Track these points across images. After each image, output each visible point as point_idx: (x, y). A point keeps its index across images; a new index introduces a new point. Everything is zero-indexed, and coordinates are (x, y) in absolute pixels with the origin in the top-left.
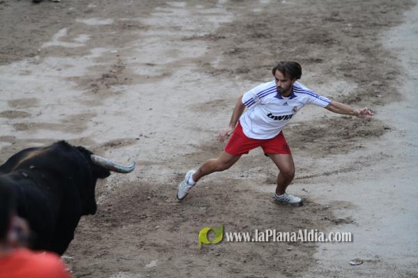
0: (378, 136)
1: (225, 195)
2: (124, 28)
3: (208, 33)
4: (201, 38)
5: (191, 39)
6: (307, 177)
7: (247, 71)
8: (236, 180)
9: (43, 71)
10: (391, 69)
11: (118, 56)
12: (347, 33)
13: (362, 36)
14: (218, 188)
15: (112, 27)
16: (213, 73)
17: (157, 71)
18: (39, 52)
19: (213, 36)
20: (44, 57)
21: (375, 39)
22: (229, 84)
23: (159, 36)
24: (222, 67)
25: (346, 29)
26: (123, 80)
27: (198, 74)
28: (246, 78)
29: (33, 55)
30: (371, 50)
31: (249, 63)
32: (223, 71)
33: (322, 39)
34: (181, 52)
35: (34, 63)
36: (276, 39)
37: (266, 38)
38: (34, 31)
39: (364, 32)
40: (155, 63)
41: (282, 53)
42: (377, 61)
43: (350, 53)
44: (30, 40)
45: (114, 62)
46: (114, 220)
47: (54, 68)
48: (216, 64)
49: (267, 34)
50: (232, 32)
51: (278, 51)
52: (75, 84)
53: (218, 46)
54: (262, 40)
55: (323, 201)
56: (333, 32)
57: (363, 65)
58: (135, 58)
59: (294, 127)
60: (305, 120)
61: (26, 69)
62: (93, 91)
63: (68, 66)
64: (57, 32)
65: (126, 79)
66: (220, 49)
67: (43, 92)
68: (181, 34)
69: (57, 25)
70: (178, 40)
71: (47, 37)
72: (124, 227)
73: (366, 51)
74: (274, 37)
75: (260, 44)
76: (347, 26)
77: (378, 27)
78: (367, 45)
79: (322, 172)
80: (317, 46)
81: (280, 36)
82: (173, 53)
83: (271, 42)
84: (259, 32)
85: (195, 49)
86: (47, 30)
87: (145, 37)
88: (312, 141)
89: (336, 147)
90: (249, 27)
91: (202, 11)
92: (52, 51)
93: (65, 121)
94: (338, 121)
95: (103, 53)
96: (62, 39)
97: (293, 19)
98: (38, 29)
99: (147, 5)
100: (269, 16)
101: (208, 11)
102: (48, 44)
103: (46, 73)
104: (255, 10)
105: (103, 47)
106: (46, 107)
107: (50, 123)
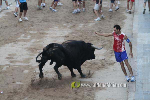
0: (112, 65)
2: (41, 34)
3: (64, 35)
4: (62, 37)
11: (39, 42)
19: (66, 36)
20: (18, 42)
29: (15, 41)
30: (110, 40)
35: (15, 44)
38: (15, 35)
43: (105, 41)
44: (14, 37)
46: (38, 88)
47: (21, 45)
52: (27, 50)
57: (108, 45)
58: (44, 43)
59: (89, 62)
61: (13, 45)
62: (32, 52)
63: (25, 45)
64: (22, 35)
67: (18, 52)
69: (22, 33)
71: (19, 36)
72: (41, 90)
81: (85, 36)
86: (19, 34)
87: (46, 37)
89: (101, 68)
91: (63, 29)
92: (20, 40)
93: (24, 60)
94: (101, 61)
95: (35, 41)
96: (23, 37)
97: (89, 32)
98: (17, 34)
99: (47, 27)
100: (81, 31)
101: (64, 29)
102: (20, 38)
103: (19, 47)
104: (78, 29)
105: (35, 39)
106: (19, 56)
107: (20, 60)
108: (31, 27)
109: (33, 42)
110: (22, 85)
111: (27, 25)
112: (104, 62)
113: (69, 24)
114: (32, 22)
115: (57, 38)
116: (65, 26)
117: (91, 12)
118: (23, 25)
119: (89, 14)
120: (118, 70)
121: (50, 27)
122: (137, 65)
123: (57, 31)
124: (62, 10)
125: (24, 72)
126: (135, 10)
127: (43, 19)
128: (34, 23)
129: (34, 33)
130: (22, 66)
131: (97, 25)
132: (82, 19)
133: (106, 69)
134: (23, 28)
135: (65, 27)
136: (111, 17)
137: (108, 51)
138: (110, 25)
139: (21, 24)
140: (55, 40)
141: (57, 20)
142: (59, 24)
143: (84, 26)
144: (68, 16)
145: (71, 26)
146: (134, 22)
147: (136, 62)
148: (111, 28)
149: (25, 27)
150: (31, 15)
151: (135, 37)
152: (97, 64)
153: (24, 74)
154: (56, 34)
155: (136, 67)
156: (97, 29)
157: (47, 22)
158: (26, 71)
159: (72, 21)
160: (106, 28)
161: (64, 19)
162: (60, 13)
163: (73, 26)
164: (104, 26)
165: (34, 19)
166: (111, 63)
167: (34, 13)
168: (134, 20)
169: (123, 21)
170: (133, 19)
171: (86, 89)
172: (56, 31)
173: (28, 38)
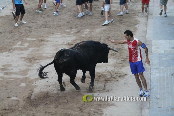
0: (123, 77)
2: (40, 41)
3: (67, 43)
4: (65, 44)
6: (100, 90)
11: (38, 50)
19: (69, 44)
20: (14, 51)
23: (51, 44)
29: (10, 50)
35: (10, 53)
38: (11, 42)
40: (50, 53)
44: (9, 45)
47: (17, 54)
52: (24, 60)
58: (43, 51)
61: (7, 54)
62: (30, 62)
63: (21, 54)
64: (18, 43)
67: (13, 62)
69: (18, 40)
71: (14, 44)
72: (40, 107)
86: (15, 42)
87: (47, 44)
89: (109, 81)
91: (65, 36)
92: (16, 49)
93: (21, 72)
94: (110, 72)
95: (33, 49)
96: (20, 45)
99: (47, 34)
100: (87, 37)
101: (67, 36)
102: (15, 46)
103: (14, 56)
104: (83, 36)
105: (33, 47)
106: (15, 67)
107: (16, 72)
108: (29, 34)
109: (31, 50)
110: (18, 101)
111: (24, 31)
112: (113, 73)
113: (73, 29)
114: (29, 27)
115: (59, 46)
116: (68, 32)
117: (98, 15)
118: (19, 31)
119: (96, 18)
120: (130, 83)
121: (51, 34)
122: (151, 77)
123: (59, 38)
124: (65, 14)
125: (20, 85)
126: (149, 14)
127: (42, 24)
128: (32, 29)
129: (32, 40)
130: (19, 78)
131: (105, 31)
132: (88, 23)
133: (115, 82)
134: (19, 34)
135: (68, 34)
136: (121, 22)
137: (118, 61)
138: (120, 31)
139: (17, 30)
140: (57, 48)
141: (59, 25)
142: (61, 30)
143: (91, 32)
144: (72, 21)
145: (75, 32)
146: (148, 27)
147: (150, 73)
148: (121, 34)
149: (22, 33)
150: (28, 19)
151: (149, 45)
152: (105, 76)
153: (21, 88)
154: (57, 41)
155: (150, 80)
156: (105, 36)
157: (47, 27)
158: (23, 85)
159: (77, 26)
160: (116, 34)
161: (67, 24)
162: (62, 17)
163: (77, 32)
164: (114, 32)
165: (32, 24)
166: (121, 75)
167: (32, 17)
168: (148, 26)
169: (135, 26)
170: (146, 24)
171: (93, 105)
172: (57, 37)
173: (25, 46)
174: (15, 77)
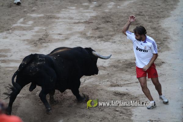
0: (159, 66)
1: (92, 92)
2: (48, 18)
3: (85, 21)
4: (82, 23)
5: (78, 23)
6: (128, 84)
7: (102, 37)
8: (97, 85)
9: (13, 37)
10: (165, 37)
11: (46, 30)
12: (146, 21)
13: (152, 22)
14: (90, 88)
15: (43, 18)
16: (87, 38)
17: (63, 37)
18: (11, 29)
19: (88, 22)
20: (13, 31)
21: (158, 24)
22: (95, 43)
23: (64, 22)
24: (91, 35)
25: (146, 19)
26: (48, 41)
27: (80, 38)
28: (102, 40)
29: (8, 30)
30: (156, 28)
31: (103, 34)
32: (92, 37)
33: (135, 23)
34: (73, 29)
35: (9, 33)
36: (115, 23)
37: (111, 23)
39: (153, 20)
40: (62, 33)
41: (118, 29)
42: (159, 33)
44: (7, 23)
45: (44, 33)
47: (18, 35)
48: (88, 34)
49: (111, 21)
50: (95, 20)
51: (116, 29)
52: (27, 43)
53: (90, 26)
54: (109, 24)
55: (135, 94)
56: (140, 20)
57: (153, 35)
58: (53, 31)
59: (122, 62)
60: (127, 59)
61: (5, 36)
62: (35, 46)
63: (24, 35)
64: (19, 20)
65: (49, 40)
66: (90, 27)
67: (13, 46)
68: (73, 21)
69: (19, 17)
70: (72, 24)
71: (14, 22)
73: (154, 29)
74: (114, 22)
75: (108, 25)
76: (146, 18)
77: (159, 18)
78: (154, 26)
79: (135, 82)
80: (133, 26)
81: (117, 22)
82: (70, 29)
83: (113, 24)
84: (108, 20)
85: (79, 27)
86: (15, 19)
87: (58, 22)
88: (130, 68)
90: (103, 18)
91: (82, 11)
92: (17, 28)
95: (39, 29)
96: (21, 23)
97: (122, 14)
98: (12, 19)
99: (58, 8)
100: (112, 13)
101: (85, 11)
102: (15, 25)
103: (14, 38)
104: (106, 11)
105: (39, 26)
106: (14, 52)
107: (16, 59)
108: (34, 8)
109: (36, 30)
111: (27, 5)
113: (93, 2)
115: (74, 25)
116: (86, 6)
121: (63, 8)
123: (74, 14)
129: (38, 17)
131: (135, 4)
135: (87, 8)
142: (76, 3)
143: (116, 5)
145: (96, 6)
149: (24, 7)
156: (136, 10)
163: (98, 6)
172: (71, 13)
173: (29, 25)
174: (16, 66)
